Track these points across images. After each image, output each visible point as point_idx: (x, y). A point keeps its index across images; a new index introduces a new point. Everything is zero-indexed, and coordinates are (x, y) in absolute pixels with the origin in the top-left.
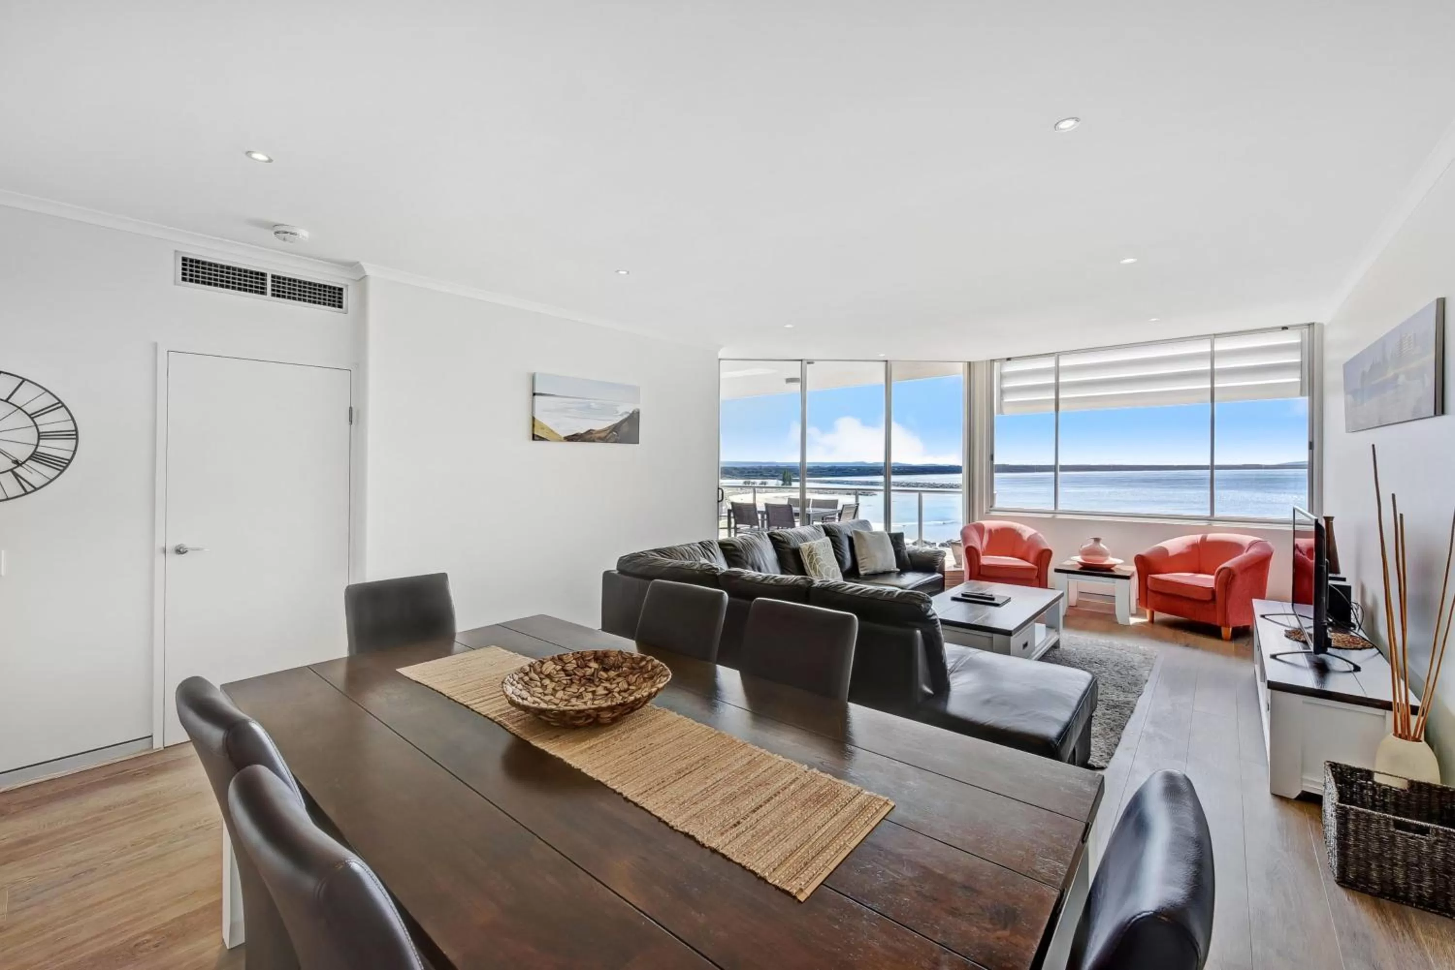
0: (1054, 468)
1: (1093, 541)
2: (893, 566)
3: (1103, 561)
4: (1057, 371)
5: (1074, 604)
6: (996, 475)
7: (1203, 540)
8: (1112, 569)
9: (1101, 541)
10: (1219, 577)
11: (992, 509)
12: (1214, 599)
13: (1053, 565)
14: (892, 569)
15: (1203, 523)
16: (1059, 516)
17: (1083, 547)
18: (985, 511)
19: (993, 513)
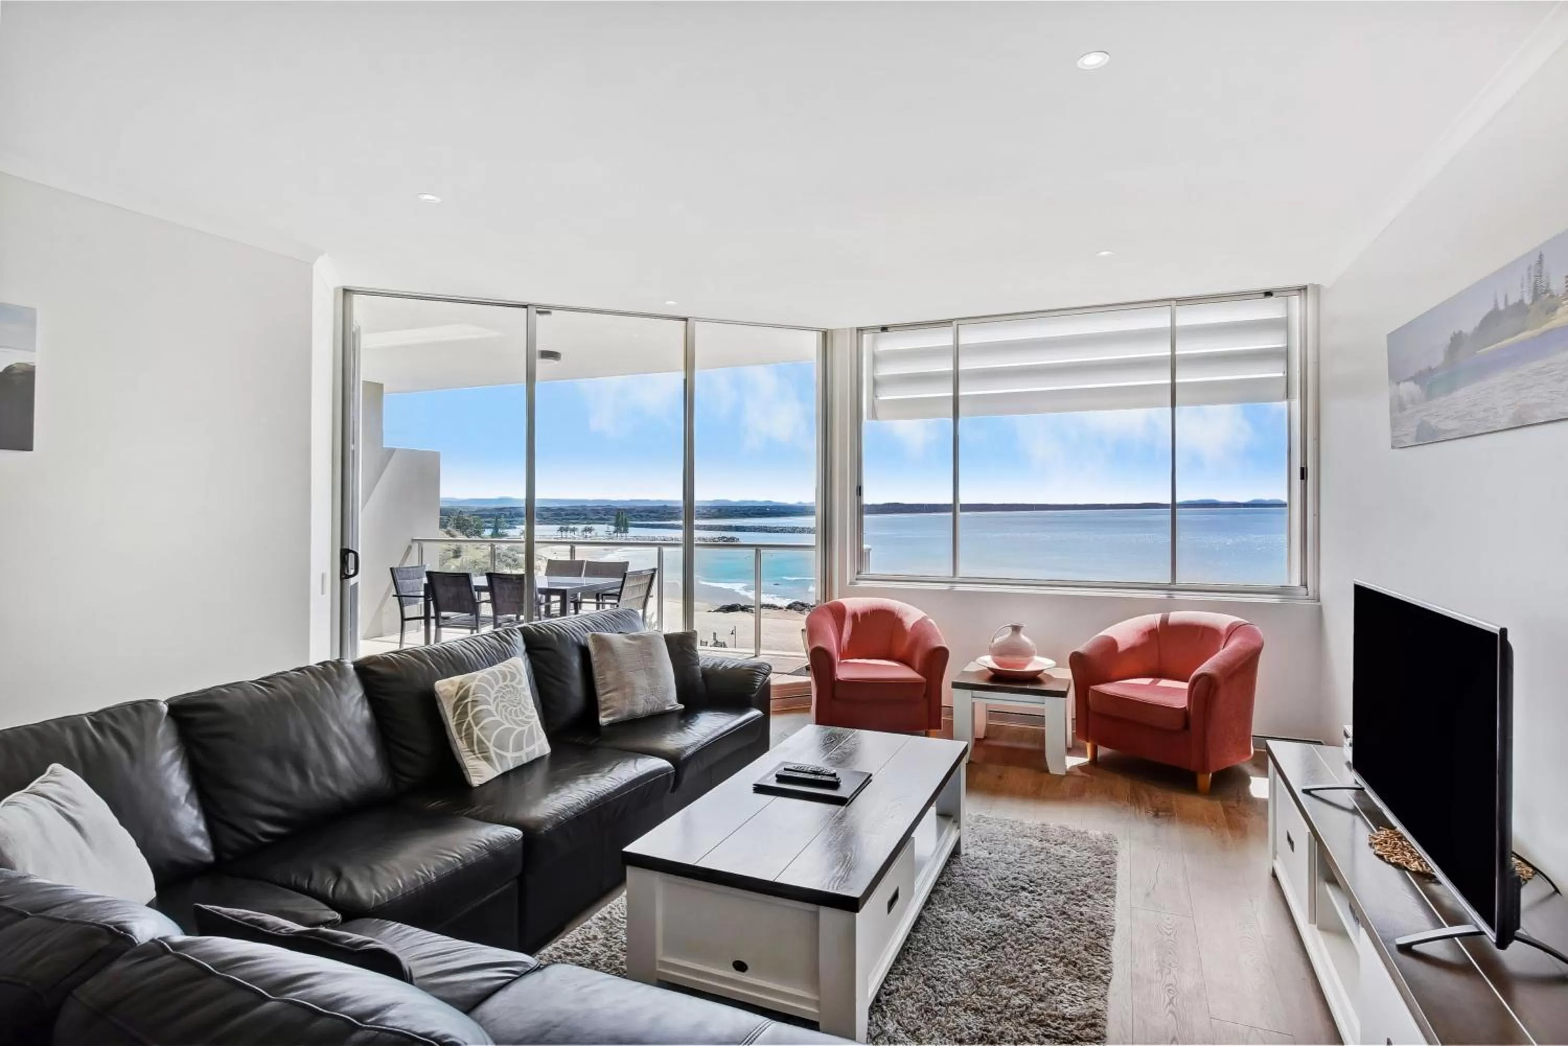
0: (951, 508)
1: (1010, 629)
2: (672, 702)
3: (1025, 665)
4: (956, 352)
5: (982, 737)
6: (865, 517)
7: (1164, 622)
8: (1040, 676)
9: (1022, 630)
10: (1195, 690)
11: (859, 576)
12: (1187, 726)
13: (950, 675)
14: (668, 708)
15: (1161, 595)
16: (959, 588)
17: (996, 641)
18: (848, 581)
19: (862, 584)
